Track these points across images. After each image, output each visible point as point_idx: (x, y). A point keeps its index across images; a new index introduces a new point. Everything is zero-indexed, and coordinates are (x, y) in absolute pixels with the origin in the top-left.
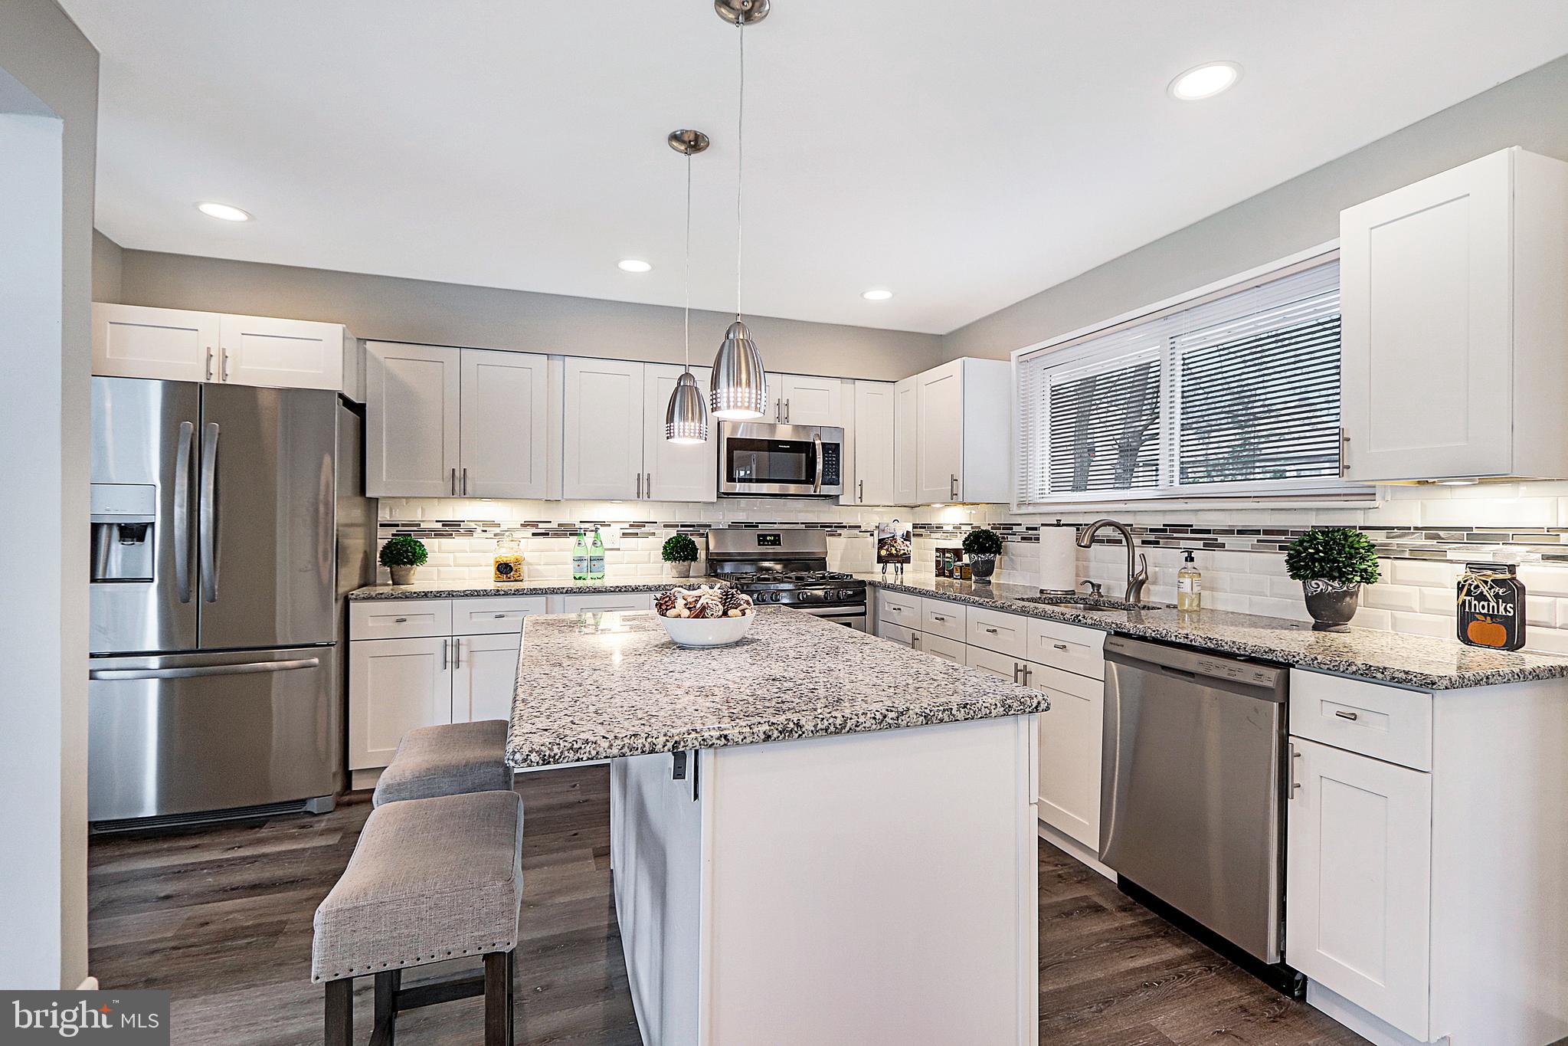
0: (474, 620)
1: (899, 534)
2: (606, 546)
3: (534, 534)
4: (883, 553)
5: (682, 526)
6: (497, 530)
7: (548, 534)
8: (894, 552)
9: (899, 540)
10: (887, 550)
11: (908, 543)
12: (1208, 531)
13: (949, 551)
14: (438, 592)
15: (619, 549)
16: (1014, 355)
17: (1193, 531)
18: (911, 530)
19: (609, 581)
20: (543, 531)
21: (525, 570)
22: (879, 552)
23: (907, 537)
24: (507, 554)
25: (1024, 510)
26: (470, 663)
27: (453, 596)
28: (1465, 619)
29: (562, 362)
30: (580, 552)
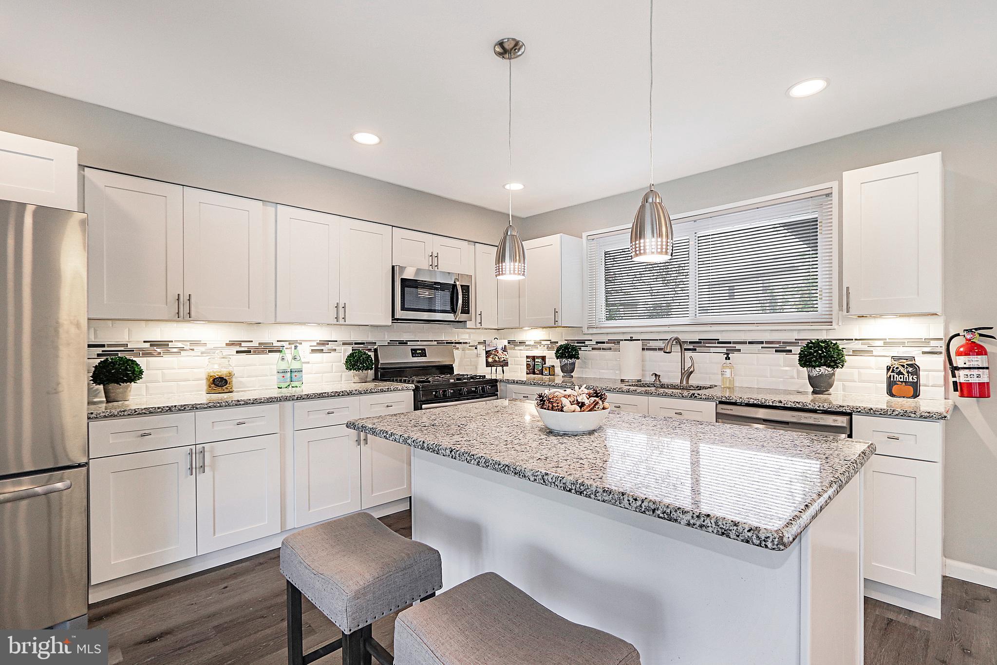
0: (215, 428)
1: (499, 347)
2: (303, 360)
3: (238, 352)
4: (490, 360)
5: (356, 344)
6: (203, 349)
7: (250, 352)
8: (497, 359)
9: (500, 352)
10: (493, 358)
11: (506, 353)
12: (730, 343)
13: (538, 357)
14: (182, 406)
15: (309, 363)
16: (584, 235)
17: (719, 343)
18: (507, 344)
19: (306, 390)
20: (246, 349)
21: (235, 382)
22: (487, 360)
23: (505, 349)
24: (219, 370)
25: (591, 331)
26: (213, 468)
27: (197, 408)
28: (891, 384)
29: (274, 209)
30: (283, 366)
